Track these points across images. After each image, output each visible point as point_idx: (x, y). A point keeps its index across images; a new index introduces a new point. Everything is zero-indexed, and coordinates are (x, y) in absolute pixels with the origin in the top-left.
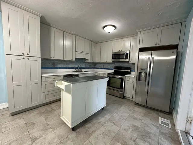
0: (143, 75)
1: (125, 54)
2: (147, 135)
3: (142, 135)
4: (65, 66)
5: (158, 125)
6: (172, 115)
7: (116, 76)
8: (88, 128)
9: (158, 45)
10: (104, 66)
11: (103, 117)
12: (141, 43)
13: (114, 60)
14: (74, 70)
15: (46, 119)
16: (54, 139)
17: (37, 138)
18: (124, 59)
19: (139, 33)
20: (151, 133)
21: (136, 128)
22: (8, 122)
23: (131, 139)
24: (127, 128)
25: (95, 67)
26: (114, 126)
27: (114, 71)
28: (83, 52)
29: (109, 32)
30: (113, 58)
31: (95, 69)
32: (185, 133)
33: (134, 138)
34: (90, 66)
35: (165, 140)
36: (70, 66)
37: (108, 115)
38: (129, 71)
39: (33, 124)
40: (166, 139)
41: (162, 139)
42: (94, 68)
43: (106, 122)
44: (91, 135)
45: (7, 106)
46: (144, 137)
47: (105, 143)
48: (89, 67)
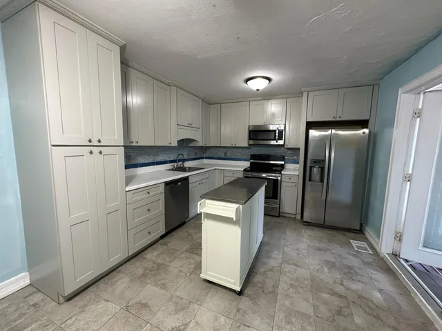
0: (316, 170)
1: (277, 132)
2: (352, 272)
3: (345, 274)
4: (151, 160)
5: (356, 253)
6: (364, 234)
7: (256, 174)
8: (261, 283)
9: (338, 119)
10: (226, 154)
11: (269, 257)
12: (310, 113)
13: (251, 142)
14: (169, 166)
15: (164, 287)
16: (216, 320)
17: (181, 328)
18: (275, 139)
19: (305, 94)
20: (354, 267)
21: (331, 265)
22: (74, 318)
23: (335, 282)
24: (318, 267)
25: (204, 156)
26: (300, 270)
27: (251, 163)
28: (190, 126)
29: (258, 90)
30: (250, 138)
31: (205, 161)
32: (393, 256)
33: (338, 281)
34: (196, 154)
35: (375, 273)
36: (160, 158)
37: (276, 252)
38: (283, 163)
39: (144, 306)
40: (375, 270)
41: (372, 271)
42: (202, 158)
43: (283, 266)
44: (274, 293)
45: (27, 282)
46: (350, 275)
47: (306, 300)
48: (194, 157)
